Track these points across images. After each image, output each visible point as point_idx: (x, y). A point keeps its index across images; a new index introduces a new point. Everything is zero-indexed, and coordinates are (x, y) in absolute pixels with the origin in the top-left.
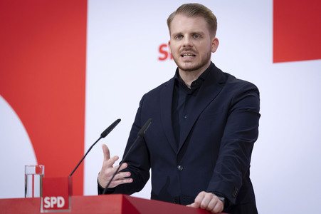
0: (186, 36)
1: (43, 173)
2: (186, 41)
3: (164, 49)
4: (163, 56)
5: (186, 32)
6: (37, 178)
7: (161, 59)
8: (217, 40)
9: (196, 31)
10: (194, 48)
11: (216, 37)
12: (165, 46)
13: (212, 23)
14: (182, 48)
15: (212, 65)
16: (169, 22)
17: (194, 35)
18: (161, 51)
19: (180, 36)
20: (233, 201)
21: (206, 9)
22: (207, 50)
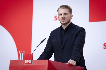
1: (24, 53)
2: (63, 16)
3: (56, 17)
4: (56, 19)
6: (23, 54)
7: (55, 20)
8: (72, 15)
10: (65, 18)
13: (70, 11)
14: (62, 18)
15: (71, 22)
16: (58, 11)
17: (65, 14)
18: (55, 18)
19: (61, 14)
21: (68, 6)
22: (69, 18)
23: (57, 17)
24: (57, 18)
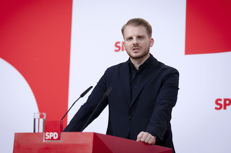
0: (134, 38)
1: (45, 118)
2: (135, 41)
3: (118, 45)
4: (117, 49)
5: (134, 36)
7: (116, 51)
8: (152, 39)
9: (140, 35)
10: (140, 45)
11: (152, 37)
12: (119, 43)
13: (149, 30)
14: (132, 46)
16: (123, 31)
17: (139, 37)
18: (116, 46)
19: (131, 38)
20: (162, 139)
22: (147, 46)
23: (120, 45)
24: (119, 47)
